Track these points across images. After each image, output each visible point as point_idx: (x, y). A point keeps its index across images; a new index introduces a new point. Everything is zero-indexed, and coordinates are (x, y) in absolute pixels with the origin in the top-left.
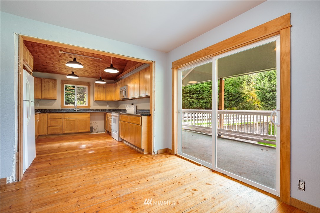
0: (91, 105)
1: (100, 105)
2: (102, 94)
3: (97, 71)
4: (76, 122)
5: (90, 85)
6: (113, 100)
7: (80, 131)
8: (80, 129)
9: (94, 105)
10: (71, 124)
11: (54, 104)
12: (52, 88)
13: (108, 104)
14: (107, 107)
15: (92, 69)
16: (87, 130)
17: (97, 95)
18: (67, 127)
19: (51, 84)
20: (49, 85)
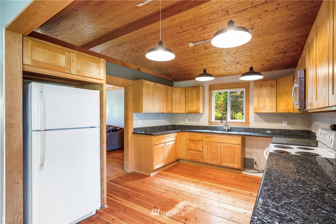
0: (250, 121)
1: (267, 121)
2: (268, 100)
3: (255, 58)
4: (219, 150)
5: (249, 87)
6: (291, 111)
7: (225, 164)
8: (225, 162)
9: (256, 121)
10: (213, 150)
11: (201, 119)
12: (196, 98)
13: (286, 120)
14: (284, 125)
15: (246, 57)
16: (236, 166)
17: (258, 103)
18: (207, 155)
19: (194, 93)
20: (192, 94)
